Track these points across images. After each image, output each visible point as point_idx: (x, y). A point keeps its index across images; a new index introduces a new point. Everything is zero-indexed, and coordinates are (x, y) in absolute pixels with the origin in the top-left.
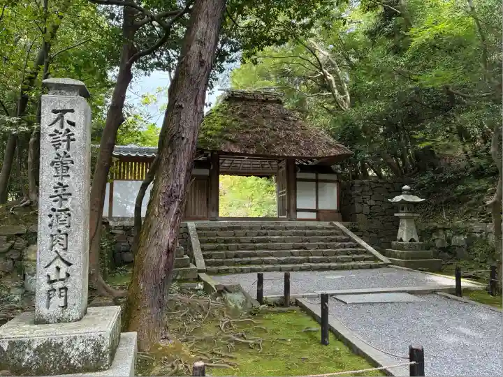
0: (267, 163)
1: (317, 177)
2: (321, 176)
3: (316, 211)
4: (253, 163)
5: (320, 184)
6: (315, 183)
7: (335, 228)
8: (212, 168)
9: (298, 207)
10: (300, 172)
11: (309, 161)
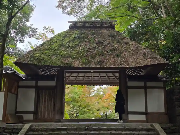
0: (112, 75)
1: (145, 84)
2: (149, 84)
3: (146, 113)
4: (101, 75)
5: (148, 90)
6: (144, 90)
7: (154, 130)
8: (56, 80)
9: (129, 111)
10: (128, 81)
11: (141, 72)
